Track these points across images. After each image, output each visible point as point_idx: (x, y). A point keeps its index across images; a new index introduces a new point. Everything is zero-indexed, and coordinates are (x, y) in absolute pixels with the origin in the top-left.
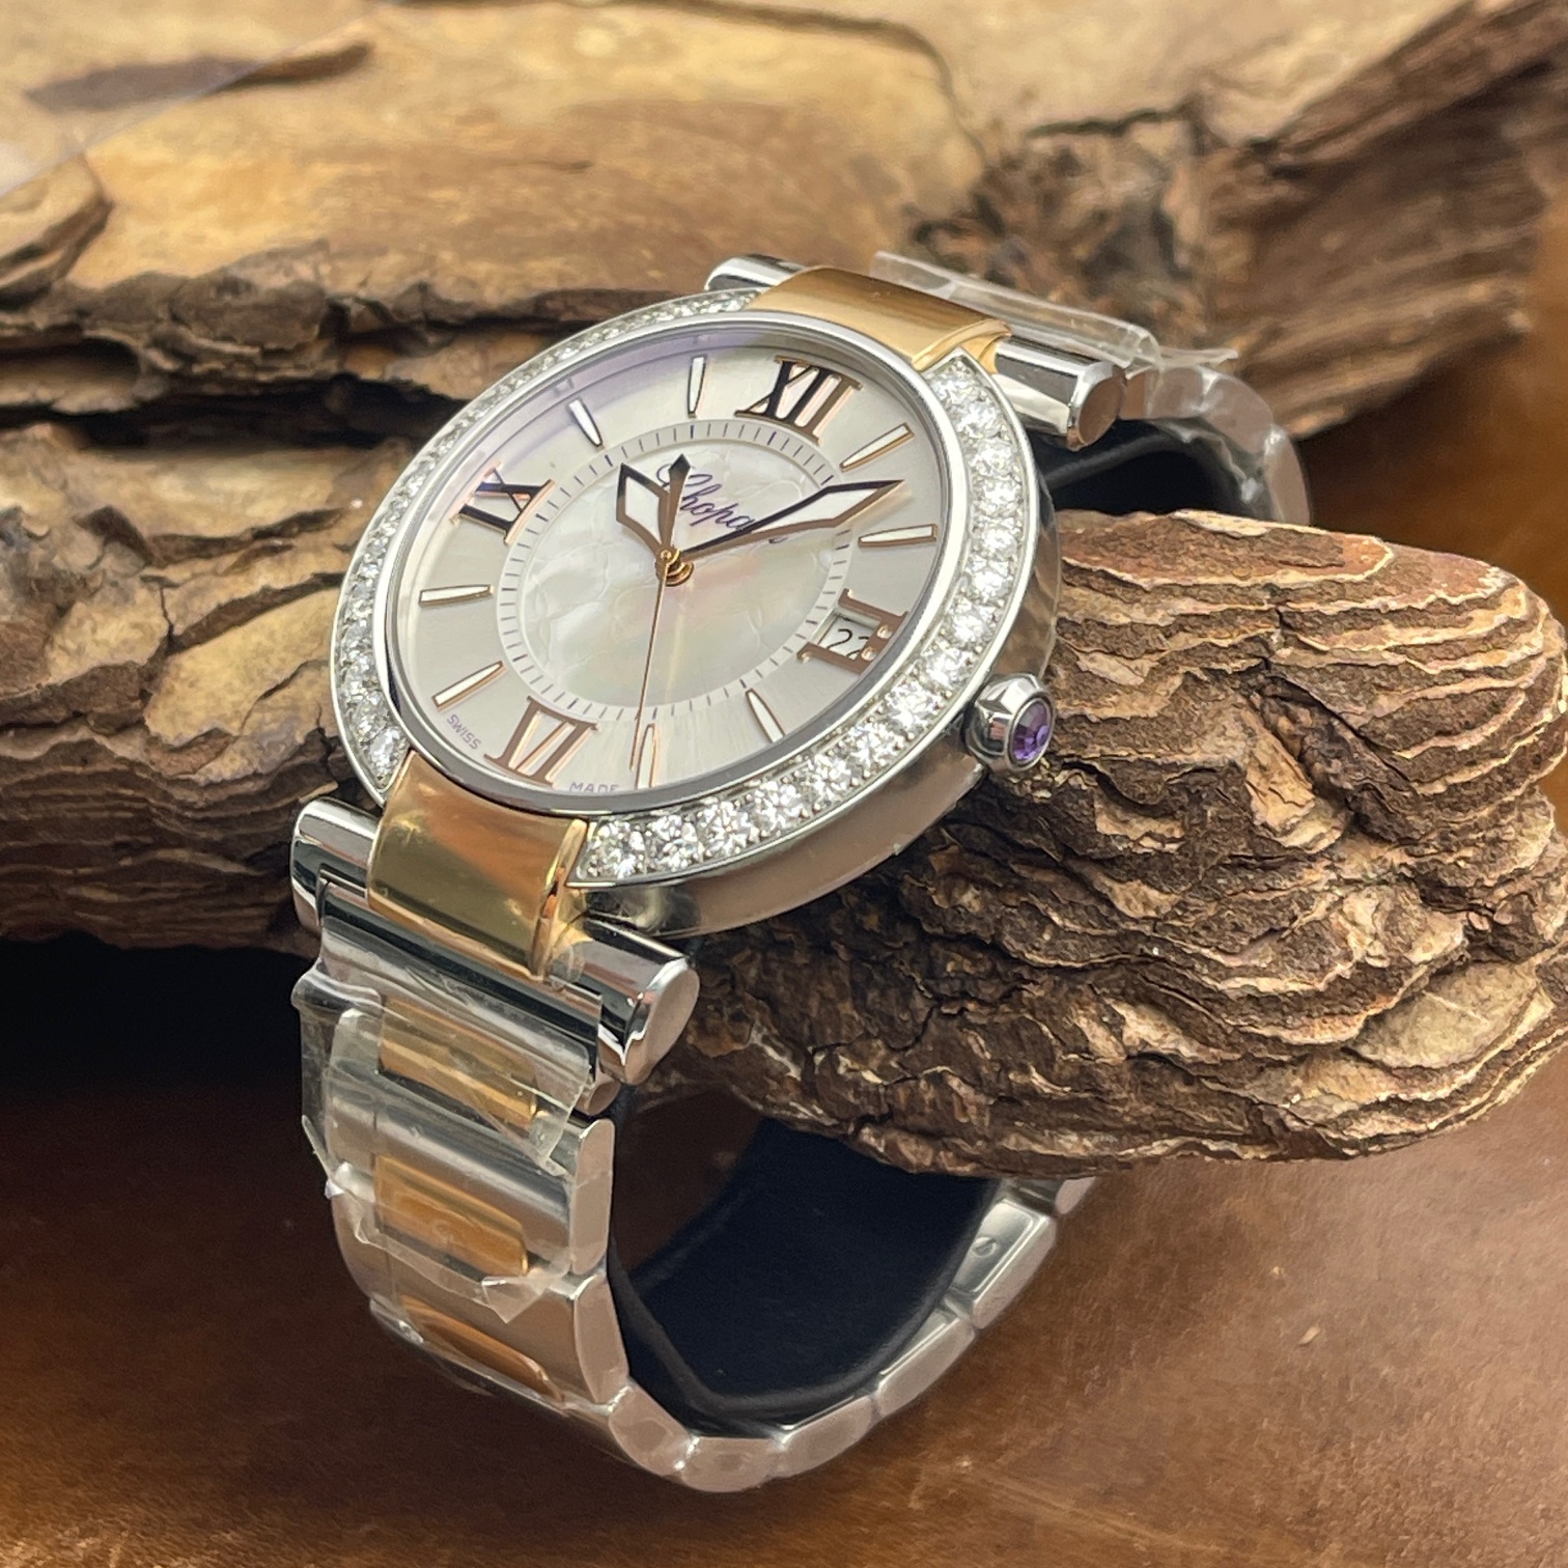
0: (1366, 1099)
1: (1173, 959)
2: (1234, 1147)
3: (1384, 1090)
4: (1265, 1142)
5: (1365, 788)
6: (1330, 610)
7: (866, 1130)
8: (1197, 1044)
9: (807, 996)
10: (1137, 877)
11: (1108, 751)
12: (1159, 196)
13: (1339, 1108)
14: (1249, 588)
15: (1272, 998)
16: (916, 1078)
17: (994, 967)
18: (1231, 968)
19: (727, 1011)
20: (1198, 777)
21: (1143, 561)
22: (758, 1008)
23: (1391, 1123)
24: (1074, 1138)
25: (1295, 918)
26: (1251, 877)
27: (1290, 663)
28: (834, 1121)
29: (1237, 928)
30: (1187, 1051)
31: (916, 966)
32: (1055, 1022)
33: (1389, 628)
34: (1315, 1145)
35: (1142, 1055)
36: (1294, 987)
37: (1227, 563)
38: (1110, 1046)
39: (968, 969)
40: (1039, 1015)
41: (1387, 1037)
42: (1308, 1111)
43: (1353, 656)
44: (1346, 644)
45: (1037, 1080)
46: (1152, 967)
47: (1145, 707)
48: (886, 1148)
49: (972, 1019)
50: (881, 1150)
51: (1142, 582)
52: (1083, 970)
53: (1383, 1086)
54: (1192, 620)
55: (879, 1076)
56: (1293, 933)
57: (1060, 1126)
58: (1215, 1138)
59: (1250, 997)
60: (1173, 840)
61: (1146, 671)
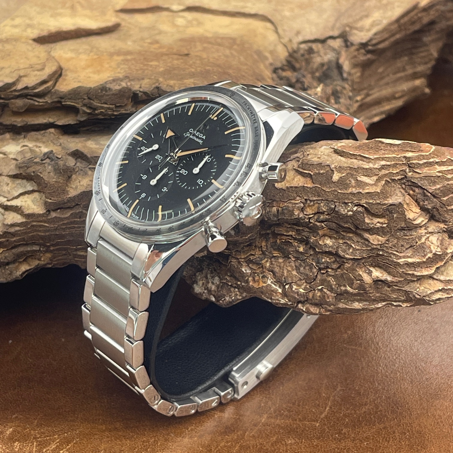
0: (436, 289)
1: (385, 255)
2: (400, 304)
3: (440, 286)
4: (410, 301)
5: (434, 208)
7: (300, 305)
8: (392, 277)
9: (283, 270)
10: (375, 234)
11: (367, 201)
12: (338, 59)
13: (429, 292)
15: (412, 264)
16: (314, 290)
17: (336, 260)
18: (401, 256)
19: (261, 275)
20: (391, 207)
21: (370, 152)
22: (269, 274)
23: (442, 295)
24: (357, 303)
25: (417, 243)
26: (406, 232)
27: (412, 176)
28: (291, 303)
30: (389, 278)
31: (314, 261)
32: (353, 273)
34: (422, 302)
35: (377, 281)
36: (418, 260)
37: (392, 151)
38: (368, 278)
39: (328, 261)
41: (441, 273)
42: (421, 293)
44: (426, 171)
45: (349, 288)
46: (380, 257)
48: (306, 309)
49: (329, 273)
50: (304, 310)
52: (361, 259)
53: (440, 285)
54: (385, 166)
55: (304, 290)
56: (417, 246)
57: (353, 301)
58: (395, 301)
59: (406, 264)
60: (385, 224)
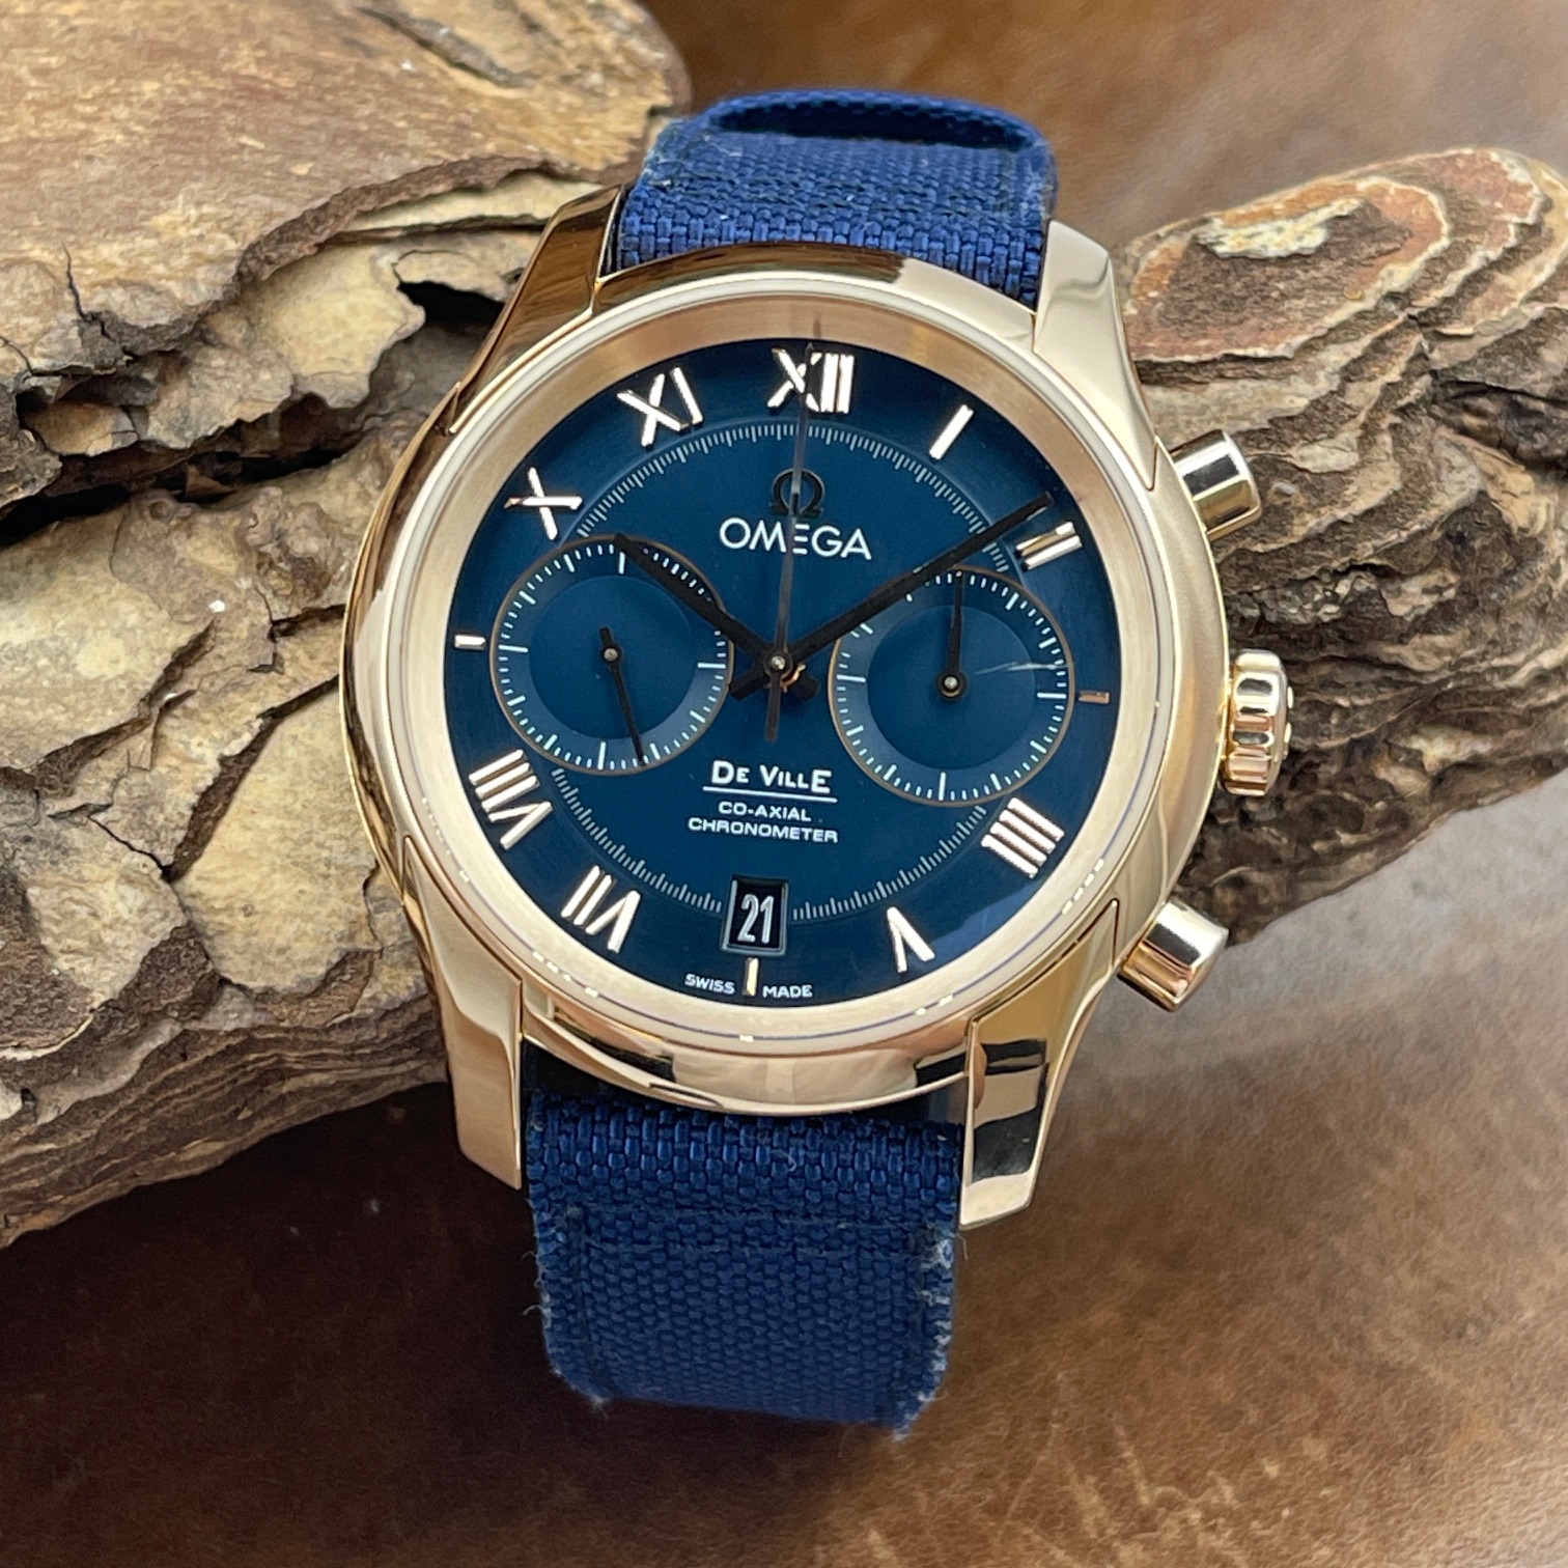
6: (1449, 289)
14: (1376, 308)
29: (1516, 627)
33: (1502, 278)
40: (1339, 785)
43: (1503, 327)
47: (1386, 483)
51: (1280, 351)
61: (1354, 443)
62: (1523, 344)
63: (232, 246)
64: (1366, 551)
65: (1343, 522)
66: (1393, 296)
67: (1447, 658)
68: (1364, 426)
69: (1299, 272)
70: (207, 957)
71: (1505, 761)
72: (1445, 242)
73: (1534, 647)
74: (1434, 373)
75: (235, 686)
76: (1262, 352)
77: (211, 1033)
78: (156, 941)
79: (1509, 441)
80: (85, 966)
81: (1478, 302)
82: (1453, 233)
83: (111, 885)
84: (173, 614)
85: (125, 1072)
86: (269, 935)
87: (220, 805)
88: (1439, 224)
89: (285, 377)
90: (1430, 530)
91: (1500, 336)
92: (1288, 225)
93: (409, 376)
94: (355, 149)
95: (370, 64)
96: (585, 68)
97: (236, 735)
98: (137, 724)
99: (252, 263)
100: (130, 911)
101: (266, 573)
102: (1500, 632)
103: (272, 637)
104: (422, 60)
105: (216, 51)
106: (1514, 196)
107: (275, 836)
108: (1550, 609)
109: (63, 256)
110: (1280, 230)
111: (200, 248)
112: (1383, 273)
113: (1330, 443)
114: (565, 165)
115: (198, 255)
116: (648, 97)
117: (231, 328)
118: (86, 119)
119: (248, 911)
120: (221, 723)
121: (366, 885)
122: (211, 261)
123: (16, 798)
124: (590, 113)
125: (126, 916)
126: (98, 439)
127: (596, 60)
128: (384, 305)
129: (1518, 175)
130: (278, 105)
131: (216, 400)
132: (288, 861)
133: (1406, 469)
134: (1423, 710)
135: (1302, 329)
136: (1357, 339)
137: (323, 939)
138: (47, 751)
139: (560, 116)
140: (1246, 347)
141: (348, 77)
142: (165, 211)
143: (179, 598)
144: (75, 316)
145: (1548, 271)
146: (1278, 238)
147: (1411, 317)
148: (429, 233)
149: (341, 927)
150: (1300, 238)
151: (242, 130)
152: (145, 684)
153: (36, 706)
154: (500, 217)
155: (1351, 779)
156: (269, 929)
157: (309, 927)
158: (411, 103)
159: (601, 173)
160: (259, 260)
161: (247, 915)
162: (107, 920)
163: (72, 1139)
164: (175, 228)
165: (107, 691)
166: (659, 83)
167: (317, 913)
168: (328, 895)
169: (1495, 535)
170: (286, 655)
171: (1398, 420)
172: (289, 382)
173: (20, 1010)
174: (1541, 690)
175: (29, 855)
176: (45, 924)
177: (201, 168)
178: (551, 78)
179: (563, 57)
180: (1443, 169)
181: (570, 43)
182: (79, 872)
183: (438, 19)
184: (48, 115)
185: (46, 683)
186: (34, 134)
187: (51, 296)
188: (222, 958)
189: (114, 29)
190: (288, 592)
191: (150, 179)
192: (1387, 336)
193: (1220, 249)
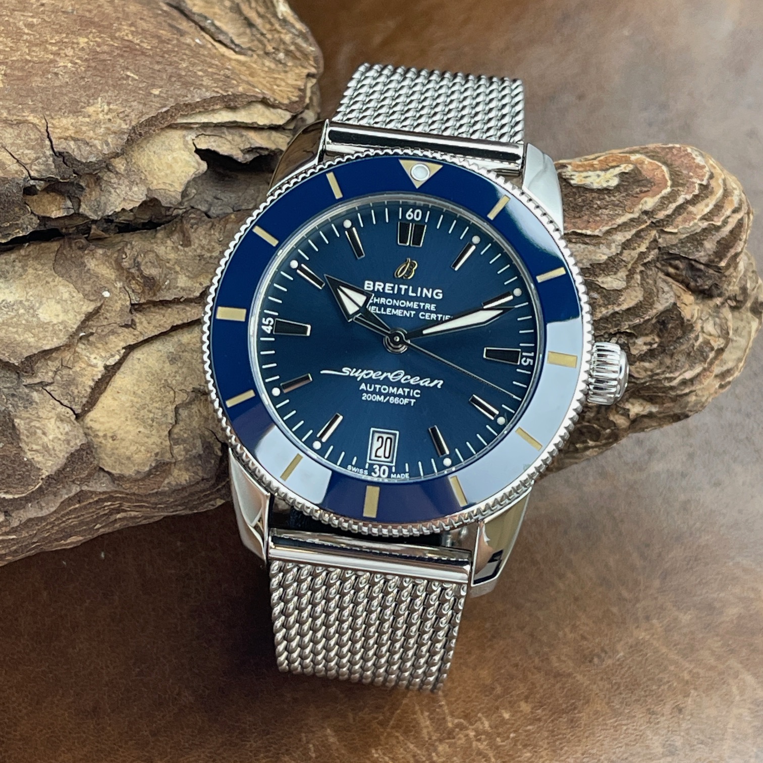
1: (654, 383)
6: (669, 212)
8: (658, 406)
11: (631, 323)
14: (639, 217)
15: (690, 379)
18: (676, 376)
20: (663, 315)
21: (586, 219)
25: (694, 345)
29: (678, 361)
30: (654, 409)
32: (600, 422)
33: (691, 208)
36: (698, 369)
37: (617, 205)
38: (624, 421)
43: (689, 231)
44: (682, 225)
45: (591, 443)
47: (636, 297)
51: (596, 233)
54: (627, 243)
56: (694, 351)
59: (682, 382)
60: (655, 343)
61: (625, 277)
62: (696, 239)
63: (124, 126)
64: (625, 327)
65: (617, 313)
66: (646, 213)
67: (649, 373)
68: (629, 271)
69: (606, 197)
70: (94, 458)
71: (661, 415)
72: (669, 190)
73: (683, 370)
74: (659, 248)
75: (113, 332)
76: (589, 232)
77: (92, 492)
78: (73, 450)
79: (686, 281)
80: (38, 458)
81: (680, 218)
82: (672, 186)
83: (53, 421)
84: (85, 295)
85: (52, 507)
86: (123, 450)
87: (103, 387)
88: (666, 181)
89: (143, 188)
90: (652, 318)
91: (688, 235)
92: (602, 173)
93: (194, 191)
94: (180, 84)
95: (182, 39)
96: (277, 49)
97: (113, 356)
98: (68, 346)
99: (132, 135)
100: (62, 434)
101: (130, 281)
102: (671, 363)
103: (131, 312)
104: (204, 38)
105: (112, 24)
106: (697, 169)
107: (127, 405)
108: (692, 354)
109: (43, 121)
110: (599, 176)
111: (109, 125)
112: (642, 201)
113: (614, 277)
114: (272, 100)
115: (108, 129)
116: (305, 68)
117: (120, 165)
118: (52, 53)
119: (113, 438)
120: (105, 350)
121: (170, 432)
122: (115, 133)
123: (8, 375)
124: (279, 74)
125: (60, 436)
126: (56, 210)
127: (282, 46)
128: (188, 159)
129: (699, 160)
130: (143, 57)
131: (113, 197)
132: (134, 417)
133: (645, 291)
134: (633, 393)
135: (607, 224)
136: (630, 231)
137: (149, 455)
138: (26, 355)
139: (266, 72)
140: (582, 229)
141: (174, 46)
142: (92, 105)
143: (87, 288)
144: (51, 152)
145: (711, 206)
146: (598, 180)
147: (652, 222)
148: (210, 127)
149: (157, 450)
150: (608, 181)
151: (127, 69)
152: (72, 328)
153: (20, 332)
154: (243, 123)
155: (598, 419)
156: (123, 447)
157: (143, 448)
158: (204, 62)
159: (287, 105)
160: (136, 134)
161: (113, 440)
162: (51, 437)
163: (24, 534)
164: (98, 114)
165: (54, 329)
166: (312, 63)
167: (146, 443)
168: (152, 435)
169: (677, 322)
170: (137, 320)
171: (643, 269)
172: (146, 192)
173: (9, 476)
174: (683, 388)
175: (13, 402)
176: (22, 437)
177: (109, 86)
178: (261, 53)
179: (266, 41)
180: (667, 154)
181: (269, 36)
182: (37, 413)
183: (207, 15)
184: (34, 49)
185: (24, 322)
186: (28, 58)
187: (39, 141)
188: (100, 458)
189: (62, 8)
190: (140, 291)
191: (86, 88)
192: (642, 230)
193: (572, 182)
